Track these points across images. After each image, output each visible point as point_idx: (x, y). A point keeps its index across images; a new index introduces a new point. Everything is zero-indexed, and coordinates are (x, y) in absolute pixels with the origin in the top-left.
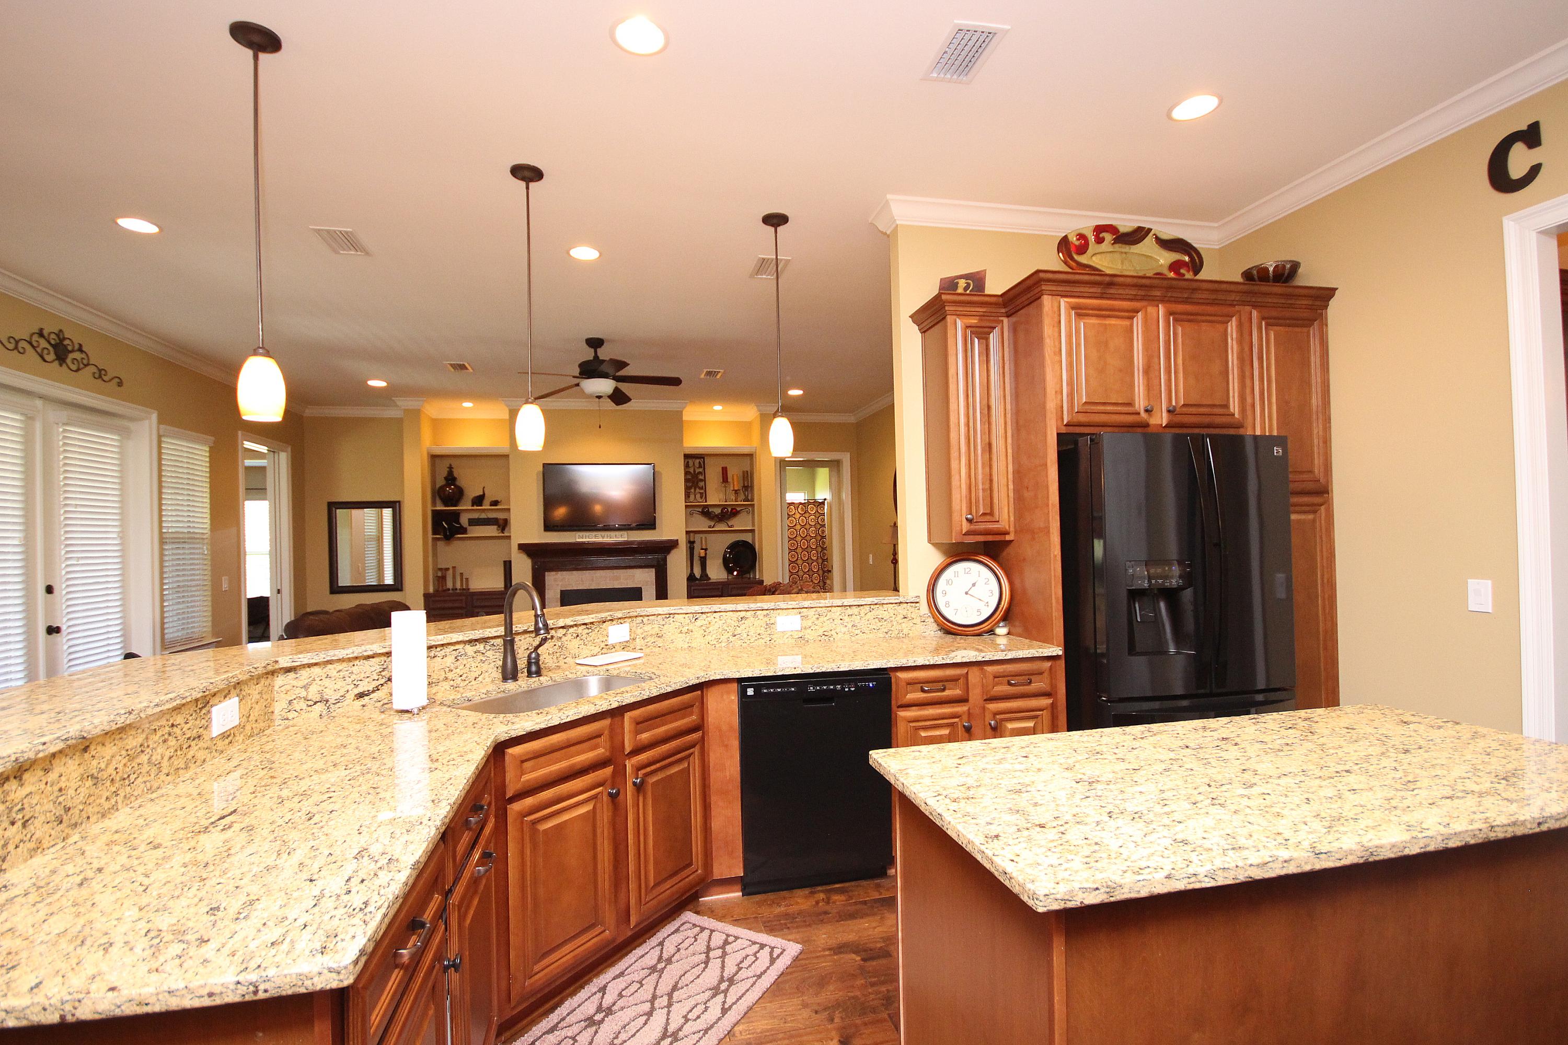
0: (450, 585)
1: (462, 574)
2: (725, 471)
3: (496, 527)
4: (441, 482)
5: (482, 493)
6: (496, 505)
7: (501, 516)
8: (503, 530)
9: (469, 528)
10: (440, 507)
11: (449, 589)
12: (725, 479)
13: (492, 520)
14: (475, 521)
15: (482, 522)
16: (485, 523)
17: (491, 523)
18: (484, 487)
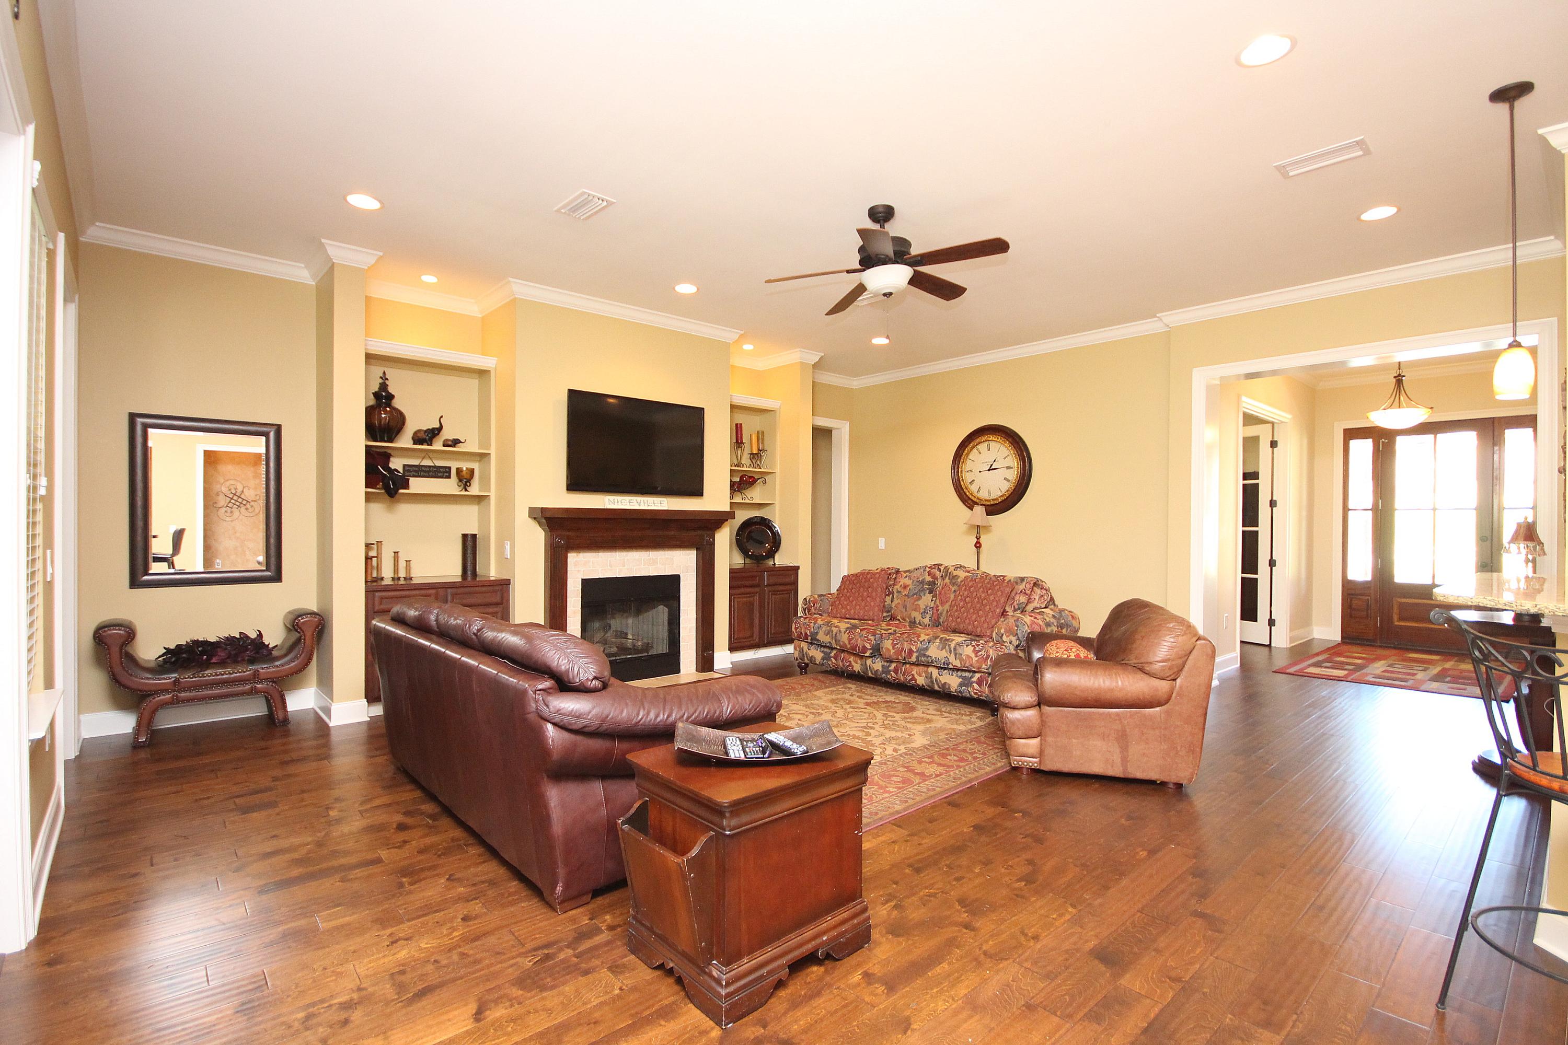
1: (397, 553)
5: (438, 426)
6: (455, 446)
8: (467, 485)
10: (374, 442)
13: (441, 470)
14: (414, 468)
15: (425, 472)
16: (431, 474)
17: (440, 475)
18: (442, 417)
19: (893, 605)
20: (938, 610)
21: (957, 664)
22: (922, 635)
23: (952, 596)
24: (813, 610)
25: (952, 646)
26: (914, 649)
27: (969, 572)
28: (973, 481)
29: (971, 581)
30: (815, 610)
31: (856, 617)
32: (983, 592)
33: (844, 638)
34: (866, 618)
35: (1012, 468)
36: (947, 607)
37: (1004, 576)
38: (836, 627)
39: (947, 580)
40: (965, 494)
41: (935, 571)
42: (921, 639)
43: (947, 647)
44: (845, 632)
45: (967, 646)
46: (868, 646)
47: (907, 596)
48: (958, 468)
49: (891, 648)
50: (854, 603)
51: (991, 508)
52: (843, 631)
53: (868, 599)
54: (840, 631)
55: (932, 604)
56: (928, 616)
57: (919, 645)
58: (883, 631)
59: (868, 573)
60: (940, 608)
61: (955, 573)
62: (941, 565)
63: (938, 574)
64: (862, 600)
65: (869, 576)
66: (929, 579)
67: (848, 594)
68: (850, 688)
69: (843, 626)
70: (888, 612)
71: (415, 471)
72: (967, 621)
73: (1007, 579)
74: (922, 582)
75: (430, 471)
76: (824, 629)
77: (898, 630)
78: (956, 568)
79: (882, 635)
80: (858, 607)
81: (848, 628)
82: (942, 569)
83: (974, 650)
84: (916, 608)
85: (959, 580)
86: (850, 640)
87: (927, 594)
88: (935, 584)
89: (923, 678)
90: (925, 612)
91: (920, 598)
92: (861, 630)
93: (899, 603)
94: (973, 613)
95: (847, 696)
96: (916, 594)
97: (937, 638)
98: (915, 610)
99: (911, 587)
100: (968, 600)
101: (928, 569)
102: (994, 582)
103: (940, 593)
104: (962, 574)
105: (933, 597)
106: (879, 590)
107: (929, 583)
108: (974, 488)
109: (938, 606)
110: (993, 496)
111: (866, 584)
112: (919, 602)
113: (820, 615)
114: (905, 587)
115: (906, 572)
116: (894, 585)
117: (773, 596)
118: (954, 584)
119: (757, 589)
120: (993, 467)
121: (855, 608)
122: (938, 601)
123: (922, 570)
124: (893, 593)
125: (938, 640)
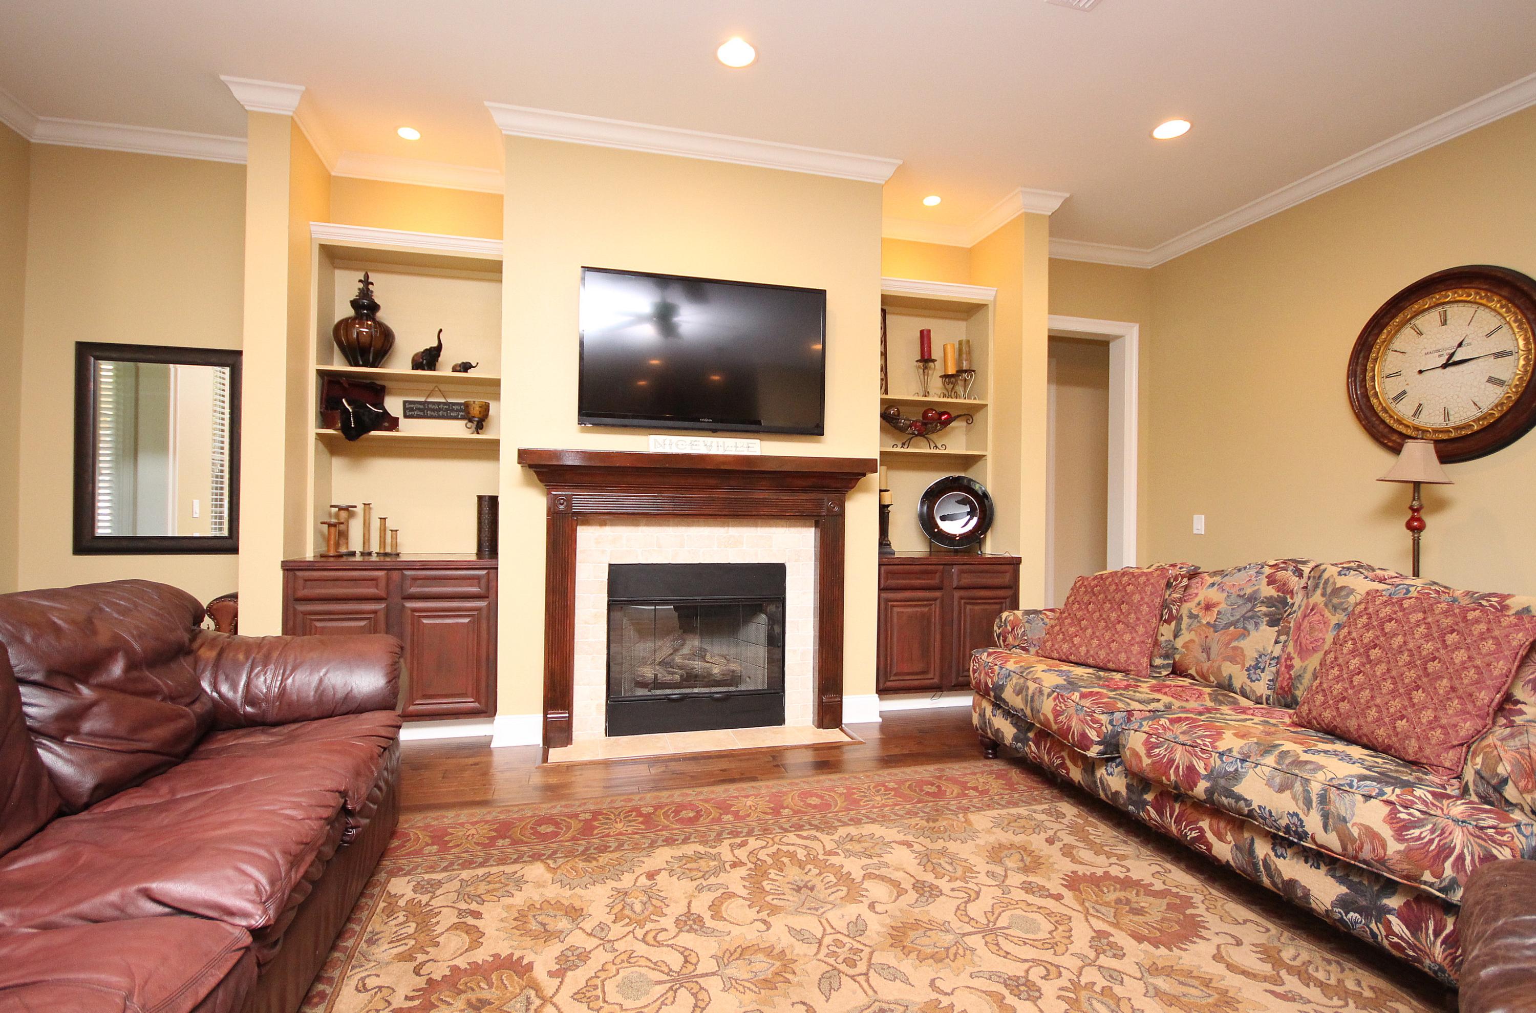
0: (356, 543)
1: (383, 520)
2: (925, 337)
3: (463, 422)
4: (344, 311)
5: (435, 344)
6: (466, 371)
7: (476, 401)
8: (480, 426)
9: (403, 422)
10: (339, 365)
11: (353, 554)
12: (926, 359)
13: (455, 408)
14: (419, 406)
15: (433, 410)
16: (441, 413)
17: (453, 414)
18: (441, 331)
19: (1179, 643)
20: (1290, 667)
21: (1332, 841)
22: (1228, 735)
23: (1329, 637)
24: (1010, 638)
25: (1315, 788)
26: (1200, 767)
27: (1382, 580)
28: (1404, 393)
29: (1385, 604)
30: (1015, 638)
31: (1091, 661)
32: (1428, 637)
33: (1047, 707)
34: (1111, 665)
35: (1510, 354)
36: (1314, 662)
37: (1503, 597)
38: (1035, 680)
39: (1317, 598)
40: (1383, 422)
41: (1287, 575)
42: (1222, 746)
43: (1298, 786)
44: (1049, 695)
45: (1368, 797)
46: (1093, 735)
47: (1214, 626)
48: (1365, 371)
49: (1142, 751)
50: (1089, 631)
51: (1450, 447)
52: (1046, 691)
53: (1120, 627)
54: (1041, 692)
55: (1277, 651)
56: (1267, 676)
57: (1215, 761)
58: (1135, 705)
59: (1124, 574)
60: (1297, 662)
61: (1341, 581)
62: (1304, 563)
63: (1295, 583)
64: (1107, 628)
65: (1125, 579)
66: (1270, 591)
67: (1079, 614)
68: (1060, 816)
69: (1050, 680)
70: (1166, 656)
71: (419, 409)
72: (1373, 713)
73: (1516, 604)
74: (1252, 599)
75: (439, 410)
76: (1014, 681)
77: (1177, 704)
78: (1345, 570)
79: (1130, 713)
80: (1095, 642)
81: (1057, 687)
82: (1306, 570)
83: (1392, 818)
84: (1235, 656)
85: (1352, 599)
86: (1057, 714)
87: (1264, 627)
88: (1284, 603)
89: (1229, 847)
90: (1256, 667)
91: (1245, 633)
92: (1083, 696)
93: (1192, 641)
94: (1394, 693)
95: (1037, 842)
96: (1234, 624)
97: (1268, 750)
98: (1233, 660)
99: (1223, 607)
100: (1375, 653)
101: (1267, 571)
102: (1465, 610)
103: (1299, 627)
104: (1360, 585)
105: (1279, 633)
106: (1145, 609)
107: (1269, 602)
108: (1404, 410)
109: (1290, 658)
110: (1457, 419)
111: (1118, 596)
112: (1242, 644)
113: (1024, 649)
114: (1208, 607)
115: (1215, 573)
116: (1182, 600)
117: (969, 607)
118: (1335, 608)
119: (938, 594)
120: (1456, 358)
121: (1088, 644)
122: (1291, 644)
123: (1252, 572)
124: (1179, 619)
125: (1270, 760)
